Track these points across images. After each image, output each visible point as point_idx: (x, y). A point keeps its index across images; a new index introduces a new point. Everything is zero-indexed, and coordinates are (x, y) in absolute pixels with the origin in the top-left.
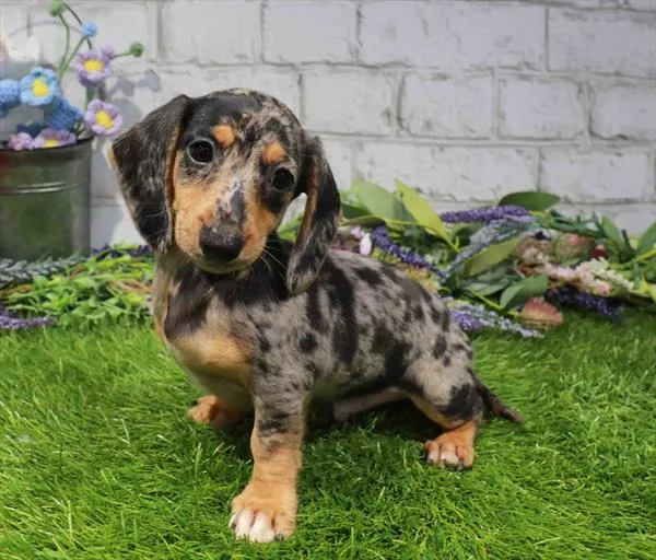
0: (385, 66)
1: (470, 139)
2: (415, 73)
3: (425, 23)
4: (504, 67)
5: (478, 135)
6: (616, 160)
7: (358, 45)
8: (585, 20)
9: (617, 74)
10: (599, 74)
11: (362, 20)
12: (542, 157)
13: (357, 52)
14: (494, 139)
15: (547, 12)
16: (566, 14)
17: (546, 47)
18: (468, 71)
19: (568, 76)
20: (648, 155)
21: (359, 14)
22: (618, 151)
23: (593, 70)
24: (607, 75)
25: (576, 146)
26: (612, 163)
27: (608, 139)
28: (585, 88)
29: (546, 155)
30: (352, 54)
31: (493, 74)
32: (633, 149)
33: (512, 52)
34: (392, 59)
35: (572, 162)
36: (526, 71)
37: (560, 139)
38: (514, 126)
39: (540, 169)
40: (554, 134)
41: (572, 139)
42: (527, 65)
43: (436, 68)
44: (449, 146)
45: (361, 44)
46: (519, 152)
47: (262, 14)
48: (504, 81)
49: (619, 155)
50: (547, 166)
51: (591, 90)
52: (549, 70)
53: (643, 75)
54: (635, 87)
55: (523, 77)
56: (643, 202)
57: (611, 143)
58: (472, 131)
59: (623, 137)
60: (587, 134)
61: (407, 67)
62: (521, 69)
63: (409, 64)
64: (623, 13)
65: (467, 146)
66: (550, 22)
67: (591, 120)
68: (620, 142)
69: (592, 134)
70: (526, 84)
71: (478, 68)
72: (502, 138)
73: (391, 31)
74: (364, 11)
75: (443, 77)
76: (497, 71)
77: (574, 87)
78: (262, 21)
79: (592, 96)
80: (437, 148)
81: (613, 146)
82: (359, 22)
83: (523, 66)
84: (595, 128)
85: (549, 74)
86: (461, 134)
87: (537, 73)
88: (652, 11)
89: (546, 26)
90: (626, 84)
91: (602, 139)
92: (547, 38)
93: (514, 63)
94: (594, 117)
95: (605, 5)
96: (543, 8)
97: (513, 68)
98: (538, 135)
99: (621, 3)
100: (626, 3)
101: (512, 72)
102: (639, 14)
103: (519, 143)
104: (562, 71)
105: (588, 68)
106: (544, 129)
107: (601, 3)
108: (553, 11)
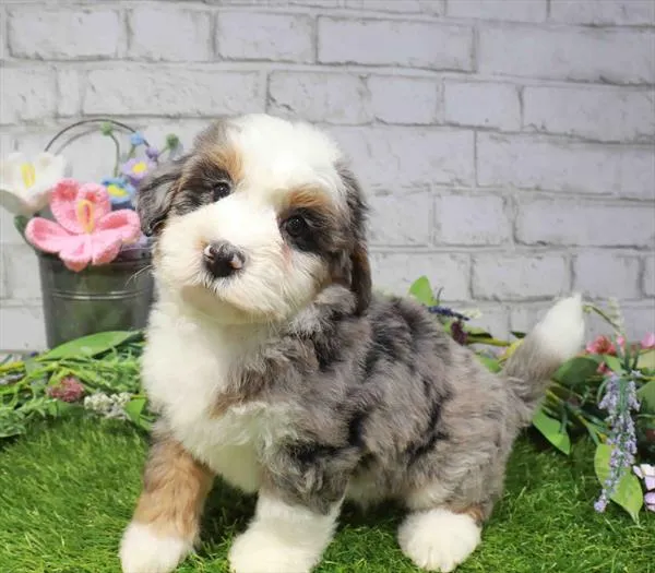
1: (409, 246)
3: (369, 147)
4: (439, 184)
5: (417, 243)
6: (537, 262)
8: (508, 142)
9: (538, 189)
10: (521, 189)
12: (473, 261)
14: (431, 246)
15: (476, 136)
16: (492, 137)
17: (476, 166)
18: (407, 187)
19: (495, 190)
20: (566, 259)
22: (540, 255)
23: (516, 185)
24: (528, 189)
25: (502, 251)
26: (533, 266)
27: (531, 245)
28: (510, 202)
29: (477, 260)
31: (429, 190)
32: (552, 253)
33: (445, 170)
35: (499, 265)
36: (458, 188)
37: (488, 245)
38: (449, 234)
39: (472, 272)
40: (483, 242)
41: (498, 246)
42: (460, 182)
43: (379, 185)
44: (392, 253)
46: (453, 257)
48: (439, 196)
49: (540, 258)
51: (514, 203)
52: (478, 186)
53: (557, 188)
54: (552, 199)
55: (455, 192)
57: (532, 248)
58: (412, 240)
59: (543, 243)
60: (512, 241)
62: (453, 185)
64: (541, 137)
65: (407, 253)
66: (478, 144)
67: (515, 229)
68: (541, 247)
69: (516, 241)
70: (458, 198)
71: (416, 185)
72: (437, 245)
75: (385, 193)
76: (434, 189)
77: (501, 200)
79: (516, 207)
80: (381, 255)
81: (535, 251)
83: (455, 183)
84: (518, 237)
85: (478, 189)
86: (401, 243)
88: (566, 135)
89: (475, 148)
90: (544, 198)
91: (525, 244)
92: (476, 158)
93: (448, 181)
94: (518, 226)
95: (525, 130)
96: (471, 133)
97: (447, 184)
98: (469, 242)
99: (539, 127)
100: (543, 127)
101: (446, 187)
102: (553, 138)
103: (452, 249)
104: (489, 187)
105: (511, 183)
106: (474, 237)
107: (522, 127)
108: (481, 135)
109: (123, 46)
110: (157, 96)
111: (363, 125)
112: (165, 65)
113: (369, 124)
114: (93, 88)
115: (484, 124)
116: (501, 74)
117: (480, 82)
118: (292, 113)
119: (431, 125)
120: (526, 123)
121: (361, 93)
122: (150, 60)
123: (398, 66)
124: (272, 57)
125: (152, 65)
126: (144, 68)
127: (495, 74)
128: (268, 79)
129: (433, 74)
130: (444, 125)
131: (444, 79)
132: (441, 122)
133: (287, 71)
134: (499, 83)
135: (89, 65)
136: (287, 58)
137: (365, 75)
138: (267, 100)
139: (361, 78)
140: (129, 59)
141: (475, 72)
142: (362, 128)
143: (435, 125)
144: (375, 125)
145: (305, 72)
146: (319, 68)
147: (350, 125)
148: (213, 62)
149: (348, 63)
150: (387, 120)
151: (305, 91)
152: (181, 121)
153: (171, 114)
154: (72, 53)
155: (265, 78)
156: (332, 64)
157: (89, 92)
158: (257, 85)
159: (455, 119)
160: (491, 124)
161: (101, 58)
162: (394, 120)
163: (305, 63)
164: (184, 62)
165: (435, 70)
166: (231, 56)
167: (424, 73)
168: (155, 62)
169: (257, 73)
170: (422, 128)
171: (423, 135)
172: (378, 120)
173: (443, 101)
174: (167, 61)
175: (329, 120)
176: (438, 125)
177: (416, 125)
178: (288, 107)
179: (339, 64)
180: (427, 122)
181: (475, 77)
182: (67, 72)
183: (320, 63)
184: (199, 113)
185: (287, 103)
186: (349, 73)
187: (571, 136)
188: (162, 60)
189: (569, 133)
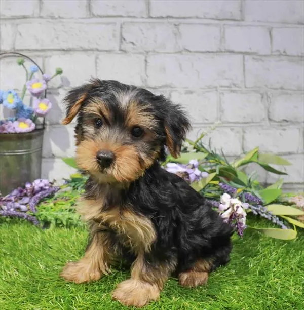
0: (160, 87)
1: (205, 123)
2: (176, 90)
3: (180, 65)
4: (222, 86)
5: (210, 121)
6: (283, 132)
7: (146, 77)
8: (263, 61)
9: (282, 88)
10: (271, 88)
11: (148, 64)
12: (244, 132)
13: (146, 80)
15: (244, 58)
16: (254, 58)
17: (244, 77)
18: (203, 89)
19: (256, 90)
20: (300, 129)
21: (146, 61)
22: (285, 127)
23: (269, 87)
24: (276, 89)
25: (260, 126)
26: (281, 135)
27: (278, 122)
28: (265, 97)
29: (246, 131)
30: (142, 81)
31: (217, 90)
32: (291, 126)
33: (226, 79)
34: (163, 83)
35: (260, 134)
36: (234, 88)
37: (253, 122)
38: (229, 116)
39: (243, 138)
40: (250, 120)
41: (259, 122)
42: (234, 85)
43: (187, 88)
44: (196, 127)
45: (147, 76)
46: (232, 130)
47: (96, 63)
48: (223, 93)
49: (284, 130)
50: (246, 136)
51: (268, 97)
52: (246, 87)
53: (295, 89)
54: (291, 94)
55: (233, 91)
56: (298, 153)
57: (279, 124)
58: (207, 120)
59: (286, 121)
60: (267, 119)
61: (172, 87)
62: (231, 87)
63: (172, 86)
64: (283, 58)
65: (204, 128)
66: (245, 63)
67: (269, 112)
68: (285, 123)
69: (270, 119)
70: (234, 95)
71: (209, 87)
72: (222, 122)
73: (163, 70)
74: (148, 60)
75: (191, 92)
76: (219, 88)
77: (260, 96)
78: (96, 66)
79: (269, 99)
81: (281, 125)
82: (146, 65)
83: (232, 86)
84: (271, 117)
85: (246, 89)
86: (201, 121)
87: (241, 89)
88: (298, 56)
89: (244, 65)
90: (287, 94)
91: (275, 121)
92: (244, 71)
93: (228, 84)
94: (270, 111)
95: (274, 53)
96: (241, 56)
97: (228, 87)
98: (242, 120)
99: (282, 52)
100: (284, 52)
101: (226, 88)
102: (291, 58)
103: (231, 125)
104: (252, 88)
105: (266, 86)
106: (244, 117)
107: (272, 52)
108: (247, 57)
109: (37, 11)
110: (57, 38)
111: (176, 53)
112: (62, 20)
113: (180, 52)
114: (20, 35)
115: (249, 50)
116: (259, 21)
117: (246, 26)
118: (135, 46)
119: (217, 52)
120: (274, 49)
121: (175, 35)
122: (52, 18)
123: (197, 18)
124: (123, 15)
125: (54, 21)
126: (49, 22)
127: (254, 21)
128: (121, 28)
129: (217, 22)
130: (225, 52)
131: (225, 25)
132: (224, 50)
133: (132, 22)
134: (258, 26)
135: (18, 21)
136: (132, 15)
137: (177, 24)
138: (121, 40)
139: (175, 25)
140: (41, 17)
141: (243, 20)
142: (176, 55)
143: (219, 52)
144: (184, 52)
145: (143, 23)
146: (151, 20)
147: (169, 53)
148: (89, 18)
149: (168, 17)
150: (191, 50)
151: (143, 34)
152: (72, 52)
153: (66, 49)
154: (8, 14)
155: (119, 26)
156: (158, 18)
157: (18, 37)
158: (114, 31)
159: (231, 48)
160: (253, 50)
161: (25, 17)
162: (195, 50)
163: (143, 18)
164: (72, 18)
165: (219, 20)
166: (99, 14)
167: (212, 22)
168: (56, 19)
169: (115, 24)
170: (212, 54)
171: (213, 58)
172: (185, 49)
173: (224, 38)
174: (62, 18)
175: (157, 50)
176: (222, 52)
177: (209, 52)
178: (133, 43)
179: (162, 18)
180: (215, 50)
181: (243, 23)
182: (5, 25)
183: (151, 17)
184: (81, 47)
185: (132, 41)
186: (169, 22)
187: (302, 57)
188: (60, 17)
189: (300, 54)
